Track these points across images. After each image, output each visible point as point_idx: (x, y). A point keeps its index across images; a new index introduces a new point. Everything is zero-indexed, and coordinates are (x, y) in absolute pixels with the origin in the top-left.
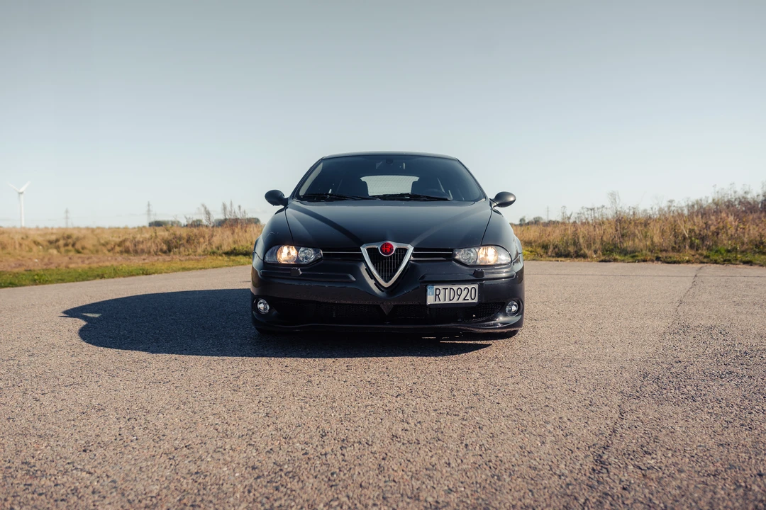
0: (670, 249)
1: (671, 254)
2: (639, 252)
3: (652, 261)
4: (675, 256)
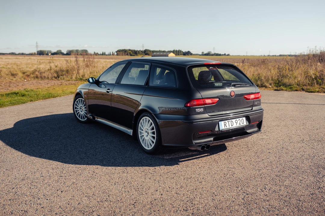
0: (307, 85)
2: (293, 85)
3: (300, 90)
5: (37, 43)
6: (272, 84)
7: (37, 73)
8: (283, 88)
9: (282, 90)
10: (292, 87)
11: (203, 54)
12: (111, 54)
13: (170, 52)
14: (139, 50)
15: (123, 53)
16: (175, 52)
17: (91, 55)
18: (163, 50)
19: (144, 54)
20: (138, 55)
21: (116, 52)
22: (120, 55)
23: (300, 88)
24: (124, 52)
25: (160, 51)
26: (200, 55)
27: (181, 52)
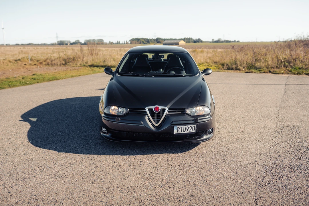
0: (275, 67)
1: (275, 70)
2: (262, 68)
3: (267, 72)
4: (277, 70)
5: (57, 34)
6: (245, 68)
7: (48, 61)
8: (253, 71)
9: (252, 72)
10: (261, 69)
11: (213, 41)
12: (125, 43)
13: (181, 40)
14: (151, 38)
15: (136, 42)
16: (186, 39)
17: (106, 44)
18: (174, 38)
19: (156, 42)
20: (150, 43)
21: (130, 41)
22: (133, 44)
23: (268, 70)
24: (137, 41)
25: (171, 39)
26: (210, 42)
27: (192, 40)
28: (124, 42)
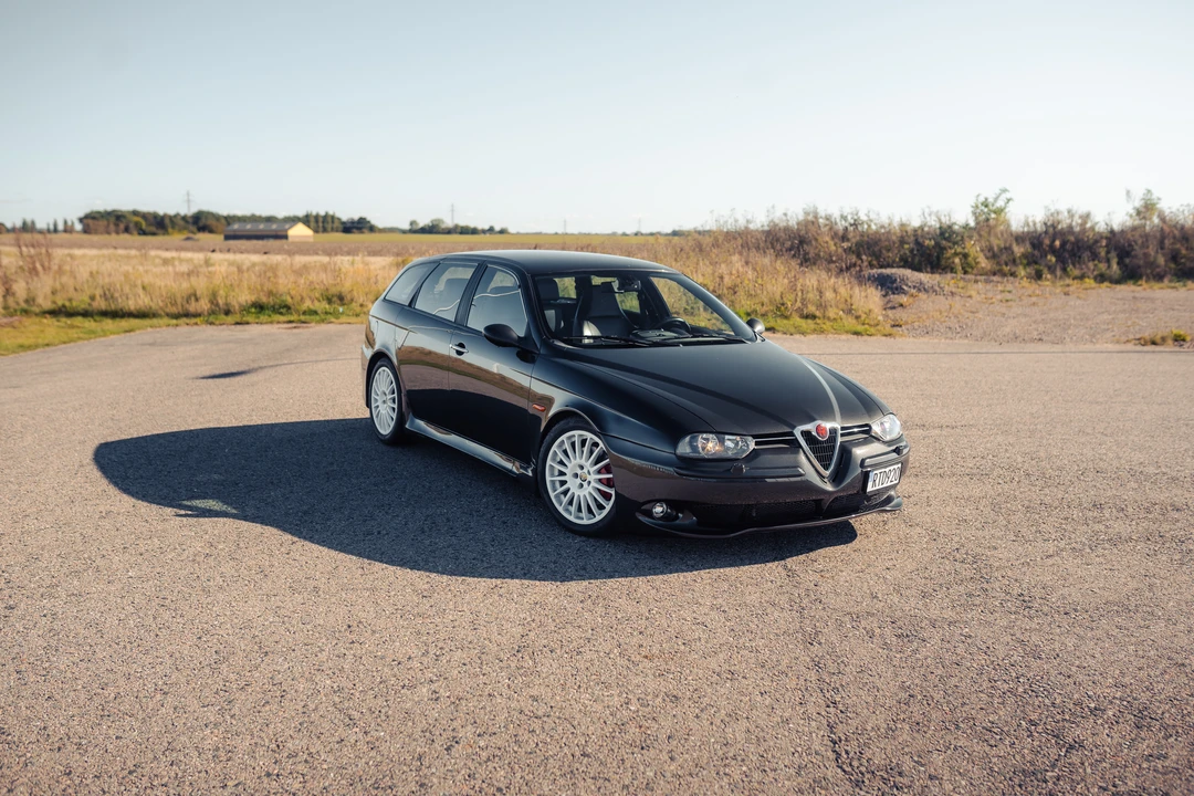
11: (415, 227)
12: (61, 227)
13: (294, 220)
14: (172, 212)
15: (108, 225)
16: (312, 220)
18: (265, 213)
19: (194, 228)
20: (170, 230)
21: (81, 220)
22: (96, 232)
24: (113, 219)
25: (254, 219)
26: (404, 232)
27: (336, 221)
28: (55, 225)
